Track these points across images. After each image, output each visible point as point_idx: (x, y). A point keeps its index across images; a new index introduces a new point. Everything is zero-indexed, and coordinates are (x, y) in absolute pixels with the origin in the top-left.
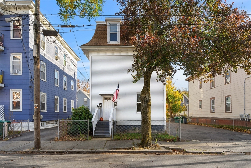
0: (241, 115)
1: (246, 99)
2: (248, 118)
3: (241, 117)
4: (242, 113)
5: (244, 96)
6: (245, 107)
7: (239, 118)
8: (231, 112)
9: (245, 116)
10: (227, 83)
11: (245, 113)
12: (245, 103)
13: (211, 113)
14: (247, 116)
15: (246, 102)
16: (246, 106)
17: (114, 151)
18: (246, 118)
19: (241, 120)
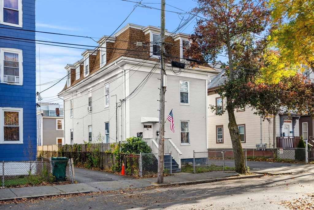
0: (258, 145)
1: (262, 130)
2: (265, 148)
3: (258, 147)
4: (259, 143)
5: (260, 126)
6: (261, 137)
7: (255, 148)
8: (245, 142)
9: (262, 146)
10: (239, 110)
11: (261, 143)
12: (261, 133)
13: (217, 143)
14: (264, 146)
15: (263, 132)
16: (263, 136)
17: (229, 178)
18: (263, 148)
19: (257, 150)
